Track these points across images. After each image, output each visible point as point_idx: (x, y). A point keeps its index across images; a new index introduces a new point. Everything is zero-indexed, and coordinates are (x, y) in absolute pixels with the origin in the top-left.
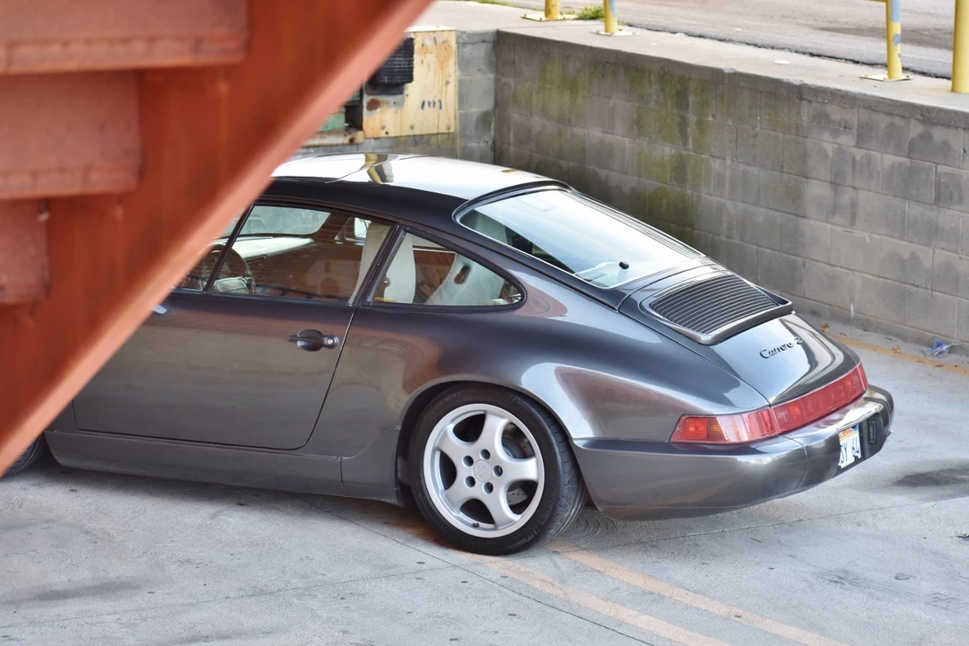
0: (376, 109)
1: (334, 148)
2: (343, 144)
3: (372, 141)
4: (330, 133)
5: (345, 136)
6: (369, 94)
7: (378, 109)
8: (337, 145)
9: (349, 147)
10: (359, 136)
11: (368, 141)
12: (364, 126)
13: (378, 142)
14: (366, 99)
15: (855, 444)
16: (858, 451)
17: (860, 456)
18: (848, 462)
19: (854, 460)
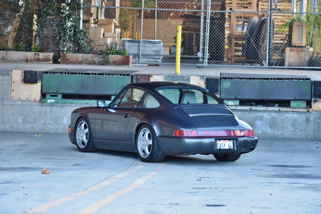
0: (316, 102)
1: (303, 113)
2: (305, 112)
3: (315, 111)
4: (301, 108)
5: (306, 109)
6: (314, 98)
7: (317, 103)
8: (303, 112)
9: (307, 113)
10: (311, 110)
11: (314, 111)
12: (312, 107)
13: (317, 112)
14: (313, 99)
15: (230, 145)
16: (231, 147)
17: (232, 148)
18: (225, 148)
19: (229, 148)
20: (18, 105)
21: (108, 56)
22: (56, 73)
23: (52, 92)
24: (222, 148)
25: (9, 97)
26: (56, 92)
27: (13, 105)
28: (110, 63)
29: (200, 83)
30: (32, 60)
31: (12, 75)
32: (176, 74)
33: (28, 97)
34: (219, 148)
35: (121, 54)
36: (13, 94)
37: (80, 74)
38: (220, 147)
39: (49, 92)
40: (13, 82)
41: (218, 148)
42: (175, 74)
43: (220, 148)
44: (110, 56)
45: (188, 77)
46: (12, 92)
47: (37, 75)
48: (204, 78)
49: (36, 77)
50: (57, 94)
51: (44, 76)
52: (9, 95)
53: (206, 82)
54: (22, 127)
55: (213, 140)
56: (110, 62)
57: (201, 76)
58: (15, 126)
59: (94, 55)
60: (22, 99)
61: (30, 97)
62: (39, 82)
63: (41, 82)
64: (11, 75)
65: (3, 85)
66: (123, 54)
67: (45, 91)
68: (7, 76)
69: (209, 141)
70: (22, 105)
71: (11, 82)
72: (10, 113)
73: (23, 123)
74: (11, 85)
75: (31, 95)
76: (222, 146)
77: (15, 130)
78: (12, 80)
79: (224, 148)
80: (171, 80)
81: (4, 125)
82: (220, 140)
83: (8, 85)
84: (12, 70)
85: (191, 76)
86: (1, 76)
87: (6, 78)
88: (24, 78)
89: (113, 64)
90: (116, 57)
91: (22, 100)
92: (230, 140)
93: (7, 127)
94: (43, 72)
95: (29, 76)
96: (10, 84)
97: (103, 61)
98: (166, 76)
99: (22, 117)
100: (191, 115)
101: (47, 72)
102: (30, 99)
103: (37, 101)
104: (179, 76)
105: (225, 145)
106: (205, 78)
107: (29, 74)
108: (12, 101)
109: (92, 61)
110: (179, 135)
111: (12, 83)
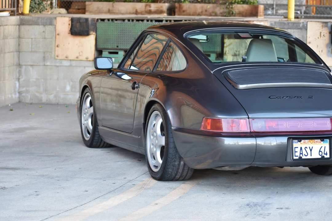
15: (322, 150)
16: (326, 154)
17: (328, 156)
18: (313, 157)
19: (320, 157)
20: (65, 66)
21: (232, 6)
22: (116, 20)
23: (110, 47)
24: (304, 157)
25: (53, 56)
26: (116, 47)
27: (57, 66)
28: (235, 14)
29: (322, 32)
30: (143, 13)
31: (57, 25)
32: (289, 20)
33: (78, 55)
34: (297, 158)
35: (249, 3)
36: (59, 51)
37: (150, 21)
38: (301, 155)
39: (106, 47)
40: (58, 34)
41: (295, 158)
42: (287, 20)
43: (300, 158)
44: (234, 6)
45: (305, 23)
46: (57, 48)
47: (89, 23)
48: (327, 25)
49: (88, 26)
50: (117, 51)
51: (100, 25)
52: (53, 52)
53: (331, 30)
54: (70, 97)
55: (284, 140)
56: (234, 12)
57: (323, 22)
58: (62, 96)
59: (215, 5)
60: (70, 58)
61: (81, 54)
62: (92, 34)
63: (94, 33)
64: (55, 24)
65: (45, 38)
66: (250, 4)
67: (101, 46)
68: (49, 26)
69: (275, 143)
70: (71, 66)
71: (55, 35)
72: (55, 77)
73: (72, 91)
74: (56, 38)
75: (82, 52)
76: (304, 152)
77: (61, 102)
78: (57, 31)
79: (309, 157)
80: (280, 28)
81: (47, 94)
82: (300, 140)
83: (51, 38)
84: (55, 18)
85: (308, 23)
86: (42, 26)
87: (49, 28)
88: (71, 29)
89: (238, 15)
90: (243, 7)
91: (70, 60)
92: (322, 139)
93: (51, 97)
94: (98, 20)
95: (78, 25)
96: (54, 37)
97: (225, 12)
98: (273, 23)
99: (71, 83)
100: (241, 87)
101: (103, 20)
102: (80, 58)
103: (90, 61)
104: (292, 23)
105: (311, 150)
106: (329, 25)
107: (77, 22)
108: (57, 61)
109: (213, 12)
110: (211, 128)
111: (57, 36)
